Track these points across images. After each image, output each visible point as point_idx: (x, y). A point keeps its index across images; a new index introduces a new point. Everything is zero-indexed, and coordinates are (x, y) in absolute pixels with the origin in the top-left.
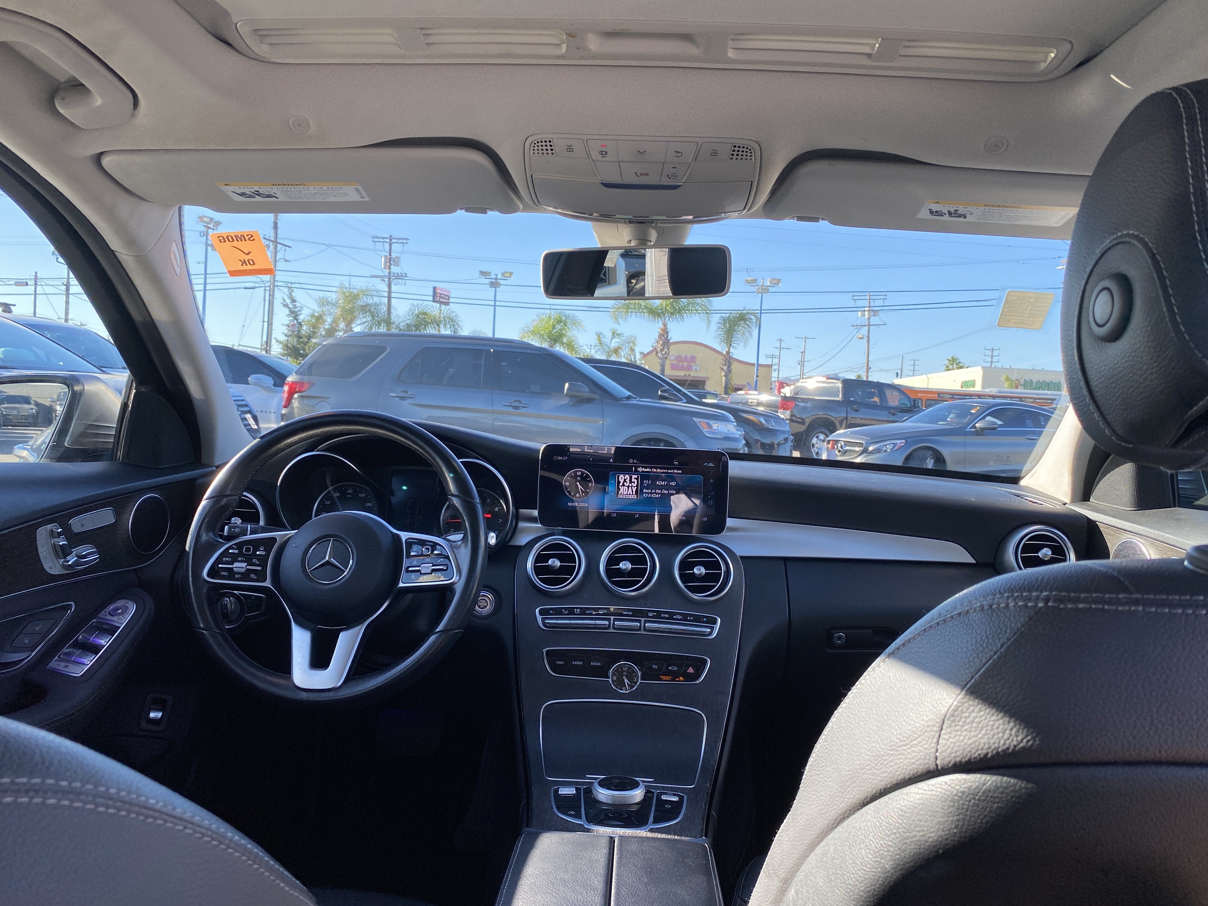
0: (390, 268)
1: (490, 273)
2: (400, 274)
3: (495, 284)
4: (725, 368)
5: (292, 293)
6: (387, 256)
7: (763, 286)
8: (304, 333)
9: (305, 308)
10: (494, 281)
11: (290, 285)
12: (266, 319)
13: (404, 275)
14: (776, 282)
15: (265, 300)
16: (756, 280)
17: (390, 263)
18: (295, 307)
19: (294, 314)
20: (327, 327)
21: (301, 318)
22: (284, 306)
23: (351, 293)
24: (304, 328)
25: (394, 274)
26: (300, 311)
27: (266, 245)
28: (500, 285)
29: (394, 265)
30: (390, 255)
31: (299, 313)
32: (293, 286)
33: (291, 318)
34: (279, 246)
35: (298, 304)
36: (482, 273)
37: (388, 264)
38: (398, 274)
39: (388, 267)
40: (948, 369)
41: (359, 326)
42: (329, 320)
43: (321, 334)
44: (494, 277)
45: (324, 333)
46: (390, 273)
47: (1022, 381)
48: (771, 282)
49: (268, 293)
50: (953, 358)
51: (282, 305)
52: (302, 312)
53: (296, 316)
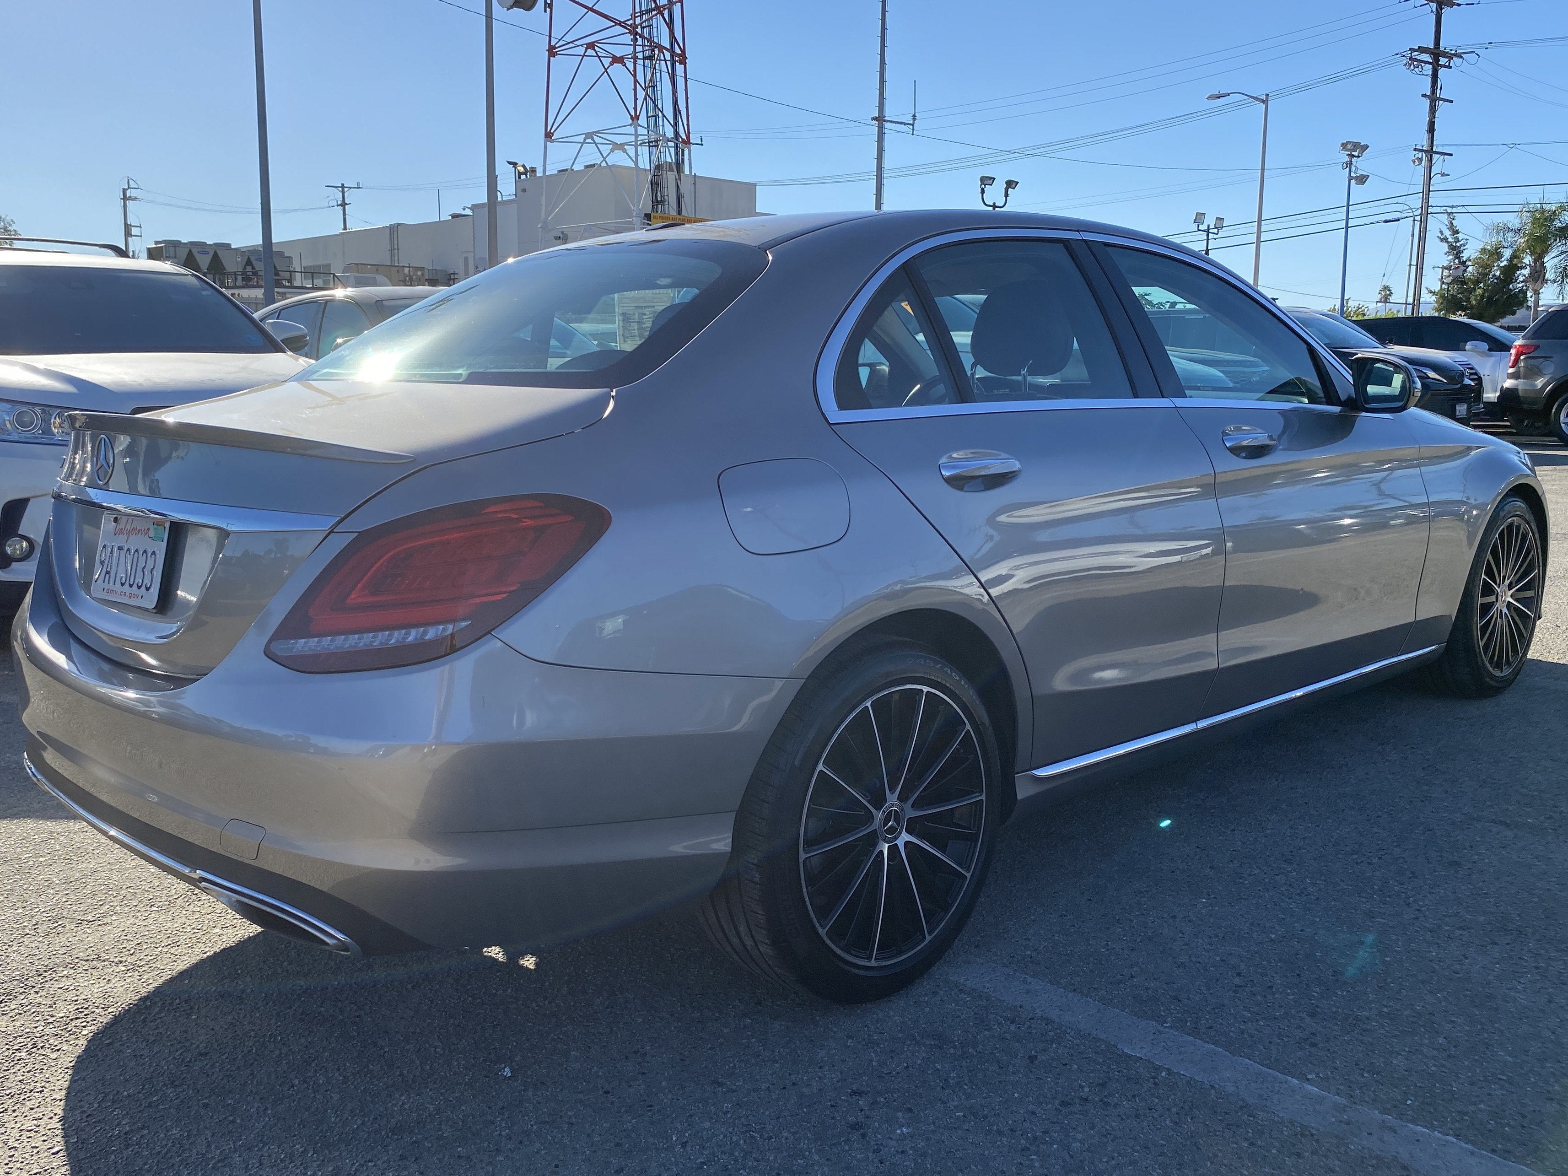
5: (1453, 221)
8: (1469, 276)
9: (1471, 240)
11: (1449, 210)
12: (1414, 262)
15: (1413, 235)
18: (1457, 240)
19: (1456, 250)
20: (1502, 265)
21: (1465, 256)
22: (1442, 240)
23: (1543, 211)
24: (1470, 269)
26: (1464, 245)
27: (1418, 158)
31: (1462, 249)
32: (1454, 210)
33: (1451, 257)
34: (1435, 157)
35: (1460, 236)
42: (1507, 253)
43: (1495, 276)
45: (1498, 273)
49: (1417, 224)
51: (1438, 240)
52: (1466, 247)
53: (1457, 254)
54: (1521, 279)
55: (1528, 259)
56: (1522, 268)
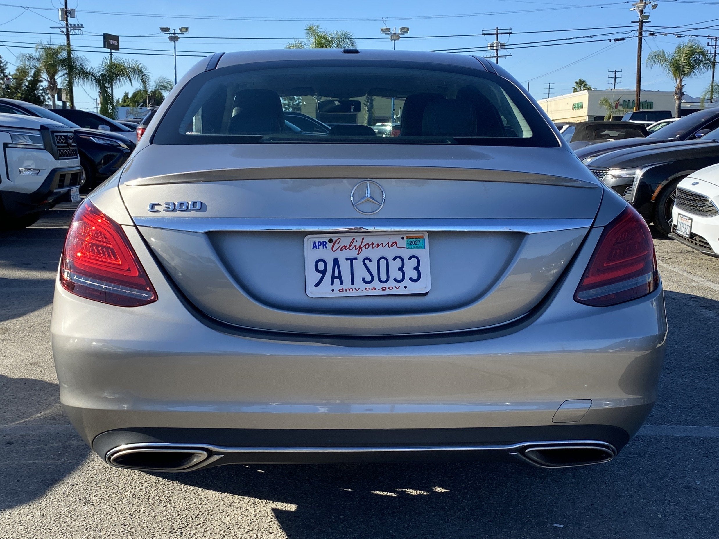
0: (67, 20)
1: (169, 29)
2: (77, 25)
3: (174, 39)
4: (368, 104)
6: (63, 9)
7: (395, 34)
8: (12, 85)
9: (8, 64)
10: (173, 35)
13: (80, 26)
14: (405, 30)
16: (390, 29)
17: (66, 15)
20: (29, 79)
21: (7, 72)
23: (51, 49)
24: (11, 80)
25: (71, 25)
26: (5, 65)
28: (179, 38)
29: (70, 17)
30: (66, 7)
31: (5, 67)
36: (163, 29)
37: (66, 16)
38: (75, 25)
39: (65, 19)
40: (575, 90)
41: (60, 78)
42: (32, 73)
43: (25, 85)
44: (173, 32)
45: (27, 84)
46: (67, 24)
47: (621, 101)
48: (401, 31)
50: (580, 80)
52: (7, 67)
54: (41, 88)
55: (45, 76)
56: (41, 81)
